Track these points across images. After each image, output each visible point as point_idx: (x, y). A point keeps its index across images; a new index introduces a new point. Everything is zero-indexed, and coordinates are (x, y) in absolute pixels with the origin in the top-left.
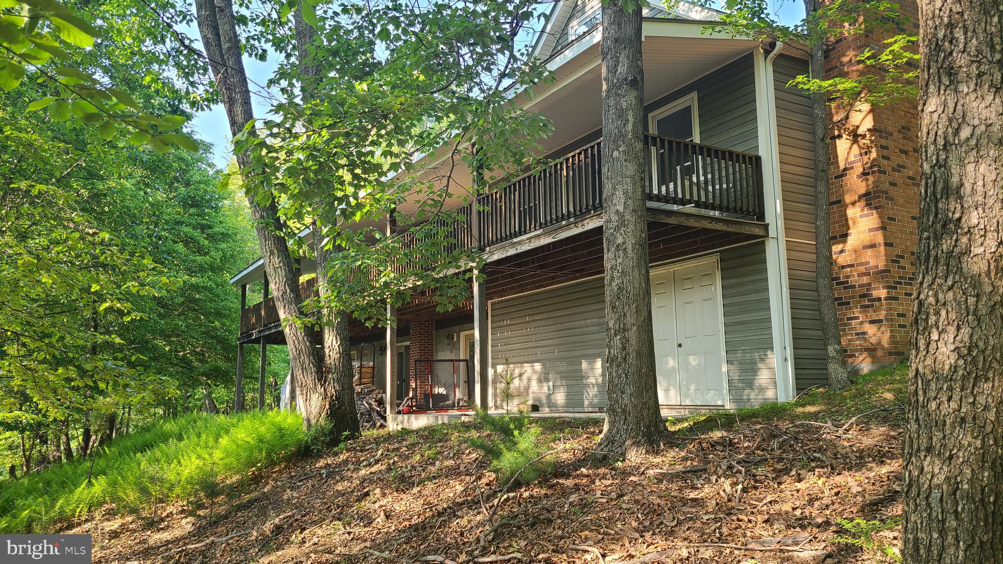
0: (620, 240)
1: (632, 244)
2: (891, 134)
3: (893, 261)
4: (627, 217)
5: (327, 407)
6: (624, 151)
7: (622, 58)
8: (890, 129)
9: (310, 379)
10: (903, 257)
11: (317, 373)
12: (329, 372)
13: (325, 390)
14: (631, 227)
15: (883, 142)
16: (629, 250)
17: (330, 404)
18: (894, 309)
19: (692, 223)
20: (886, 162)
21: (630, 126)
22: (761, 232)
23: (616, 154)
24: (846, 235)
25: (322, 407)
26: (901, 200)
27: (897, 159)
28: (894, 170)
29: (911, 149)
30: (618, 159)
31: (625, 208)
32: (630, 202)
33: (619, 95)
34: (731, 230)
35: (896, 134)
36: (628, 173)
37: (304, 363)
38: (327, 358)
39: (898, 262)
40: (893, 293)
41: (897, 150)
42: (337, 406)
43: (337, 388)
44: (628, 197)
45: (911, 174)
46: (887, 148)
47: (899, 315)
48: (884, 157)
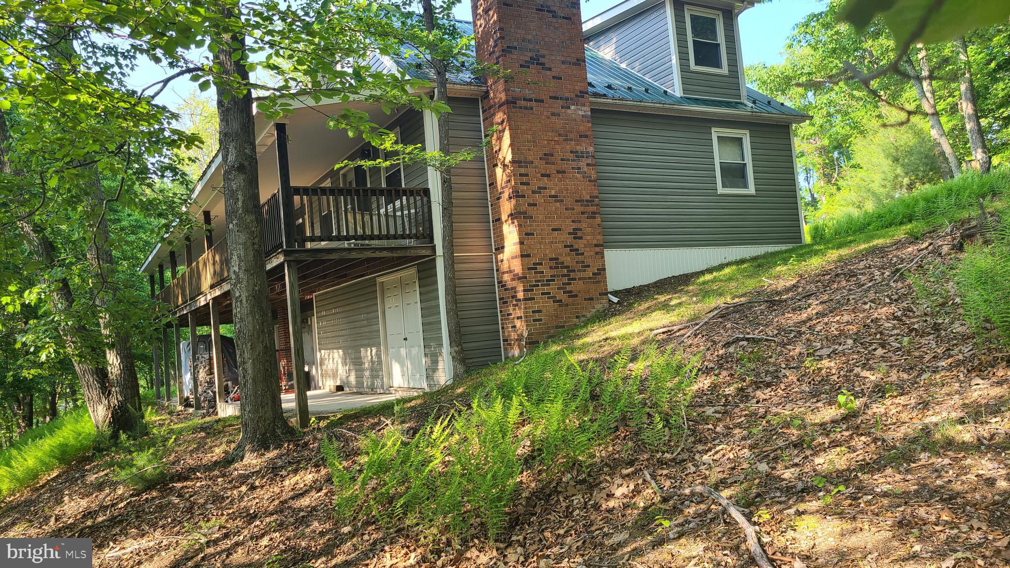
0: (237, 294)
1: (246, 297)
2: (532, 162)
3: (529, 269)
4: (241, 275)
5: (110, 416)
6: (236, 224)
7: (231, 149)
8: (530, 158)
9: (95, 393)
10: (541, 264)
11: (101, 388)
12: (111, 386)
13: (109, 402)
14: (245, 283)
15: (523, 171)
16: (244, 301)
17: (112, 414)
18: (529, 308)
19: (354, 255)
20: (525, 187)
21: (240, 204)
22: (428, 253)
23: (231, 226)
24: (503, 247)
25: (106, 416)
26: (541, 217)
27: (535, 184)
28: (534, 192)
29: (555, 172)
30: (233, 230)
31: (239, 269)
32: (242, 264)
33: (229, 179)
34: (395, 255)
35: (537, 162)
36: (240, 241)
37: (89, 381)
38: (110, 375)
39: (536, 269)
40: (529, 295)
41: (539, 175)
42: (120, 414)
43: (120, 399)
44: (241, 261)
45: (553, 193)
46: (527, 175)
47: (533, 312)
48: (522, 184)
